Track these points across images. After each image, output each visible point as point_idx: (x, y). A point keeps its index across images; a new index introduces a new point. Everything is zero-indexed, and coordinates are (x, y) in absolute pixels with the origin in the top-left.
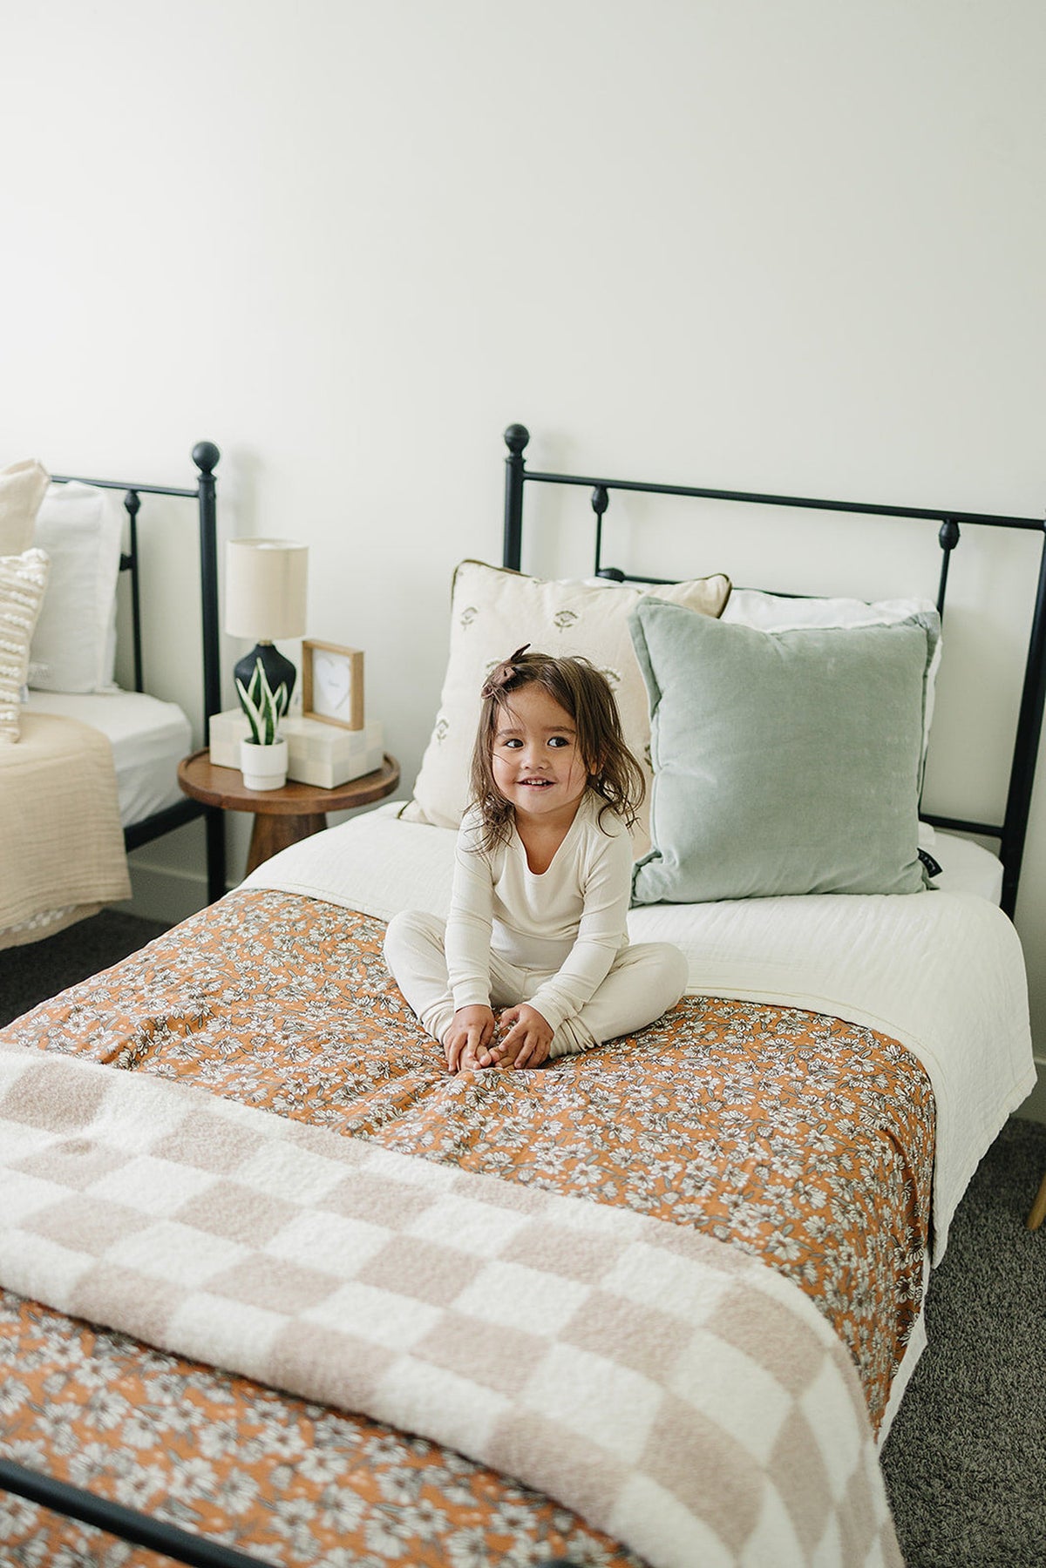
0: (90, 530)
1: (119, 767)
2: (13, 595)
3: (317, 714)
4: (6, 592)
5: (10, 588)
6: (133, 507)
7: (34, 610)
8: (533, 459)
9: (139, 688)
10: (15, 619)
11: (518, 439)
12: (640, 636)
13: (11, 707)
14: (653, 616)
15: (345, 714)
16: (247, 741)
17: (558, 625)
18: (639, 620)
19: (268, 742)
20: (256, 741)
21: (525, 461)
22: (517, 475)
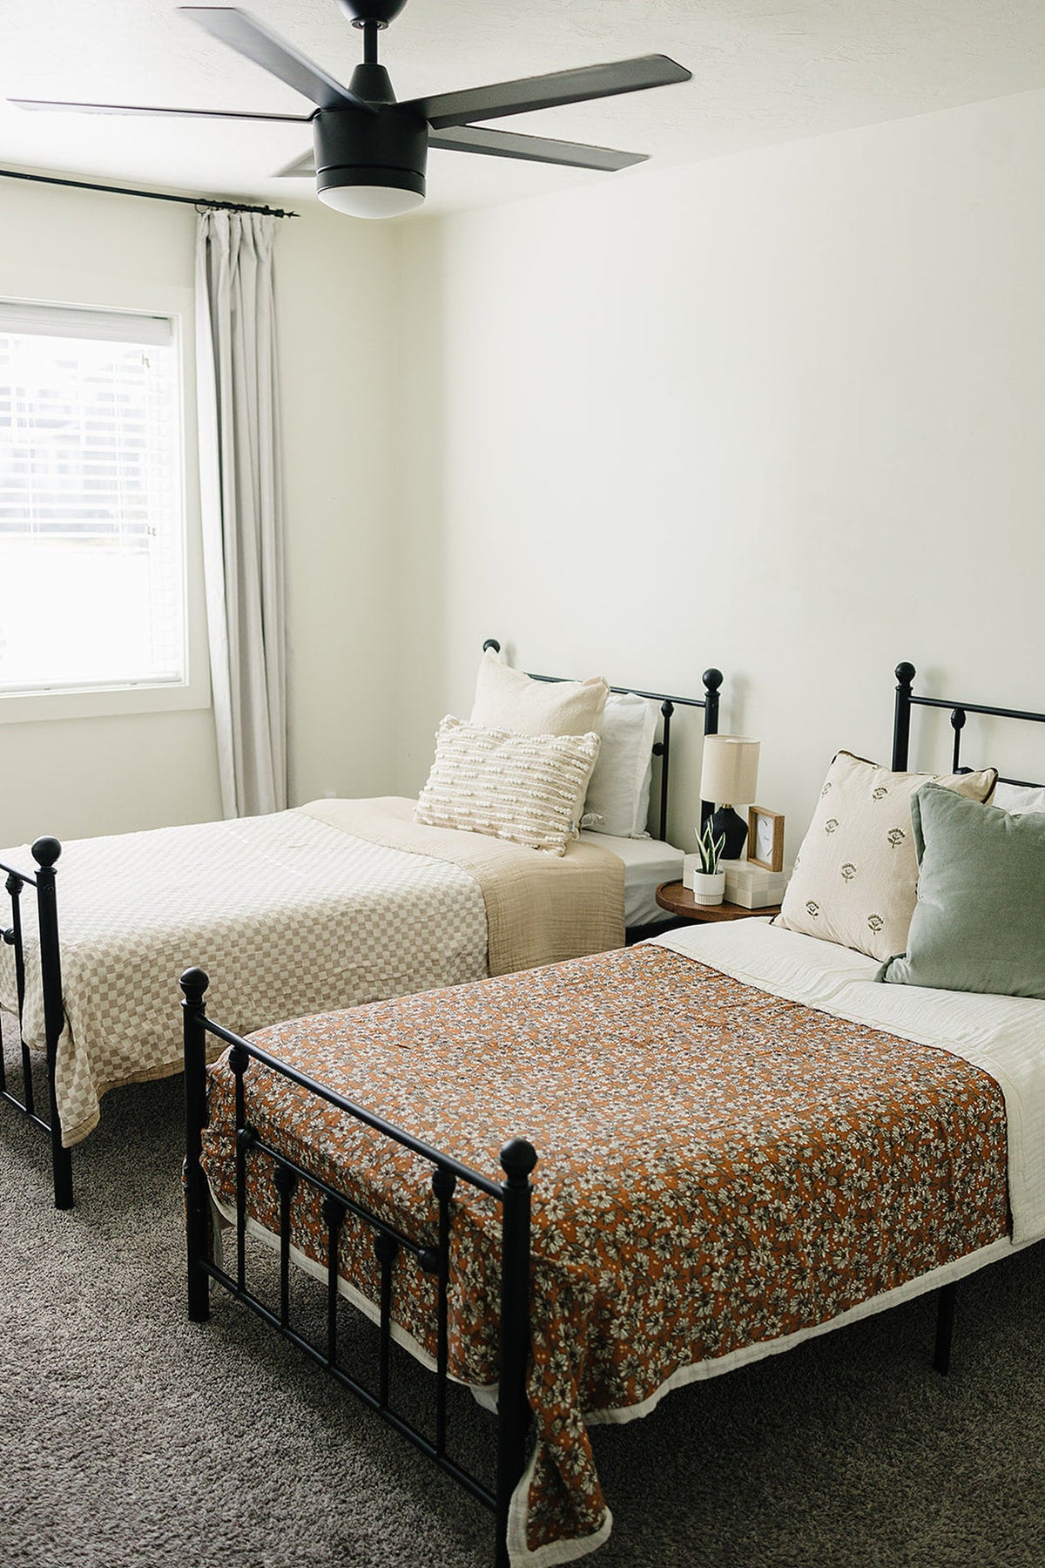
0: (637, 726)
1: (627, 884)
2: (574, 761)
3: (758, 860)
4: (569, 760)
5: (572, 757)
6: (667, 711)
7: (587, 773)
8: (918, 687)
9: (663, 838)
10: (572, 778)
11: (906, 673)
12: (917, 808)
13: (562, 834)
14: (926, 795)
15: (769, 860)
16: (698, 871)
17: (874, 797)
18: (917, 797)
19: (711, 873)
20: (704, 871)
21: (912, 689)
22: (904, 698)
